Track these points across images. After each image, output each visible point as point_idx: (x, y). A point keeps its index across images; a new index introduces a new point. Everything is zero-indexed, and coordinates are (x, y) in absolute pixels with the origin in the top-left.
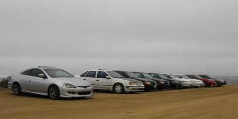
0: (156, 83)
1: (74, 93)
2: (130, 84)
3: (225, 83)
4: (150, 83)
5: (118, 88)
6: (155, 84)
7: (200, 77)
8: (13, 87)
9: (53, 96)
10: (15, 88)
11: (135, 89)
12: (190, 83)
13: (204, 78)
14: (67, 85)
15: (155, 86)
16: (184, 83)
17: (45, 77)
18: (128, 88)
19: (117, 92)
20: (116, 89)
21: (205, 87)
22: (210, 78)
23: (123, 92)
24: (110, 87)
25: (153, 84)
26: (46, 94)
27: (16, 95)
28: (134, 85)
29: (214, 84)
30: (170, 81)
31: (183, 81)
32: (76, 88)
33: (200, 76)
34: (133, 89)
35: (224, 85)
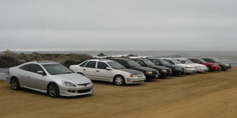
0: (157, 72)
1: (74, 91)
2: (131, 76)
3: (229, 67)
4: (152, 73)
5: (119, 80)
6: (156, 74)
7: (204, 61)
8: (11, 81)
9: (53, 94)
10: (14, 83)
11: (137, 81)
12: (193, 69)
13: (208, 62)
14: (66, 83)
15: (157, 76)
16: (187, 69)
17: (44, 74)
18: (128, 80)
19: (118, 84)
20: (116, 81)
21: (209, 72)
22: (214, 62)
23: (124, 84)
24: (110, 78)
25: (154, 73)
26: (46, 92)
27: (14, 89)
28: (136, 78)
29: (218, 68)
30: (173, 68)
31: (186, 67)
32: (75, 86)
33: (204, 59)
34: (134, 82)
35: (229, 70)
